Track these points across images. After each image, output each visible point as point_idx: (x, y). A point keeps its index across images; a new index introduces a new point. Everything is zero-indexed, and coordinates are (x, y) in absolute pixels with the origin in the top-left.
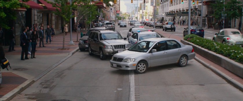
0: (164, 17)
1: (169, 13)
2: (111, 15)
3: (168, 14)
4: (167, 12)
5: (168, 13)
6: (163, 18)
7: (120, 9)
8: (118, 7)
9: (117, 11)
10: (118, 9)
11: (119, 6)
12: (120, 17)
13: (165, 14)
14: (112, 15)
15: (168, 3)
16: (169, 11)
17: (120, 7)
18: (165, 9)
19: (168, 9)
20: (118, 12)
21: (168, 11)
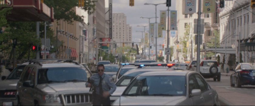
0: (235, 52)
1: (249, 41)
2: (86, 50)
3: (247, 44)
4: (246, 38)
5: (247, 40)
6: (232, 56)
7: (111, 35)
8: (107, 27)
9: (102, 39)
10: (107, 33)
11: (110, 24)
12: (111, 54)
13: (237, 43)
14: (89, 49)
15: (247, 12)
16: (250, 36)
17: (111, 29)
18: (238, 30)
19: (248, 28)
20: (106, 42)
21: (248, 34)
